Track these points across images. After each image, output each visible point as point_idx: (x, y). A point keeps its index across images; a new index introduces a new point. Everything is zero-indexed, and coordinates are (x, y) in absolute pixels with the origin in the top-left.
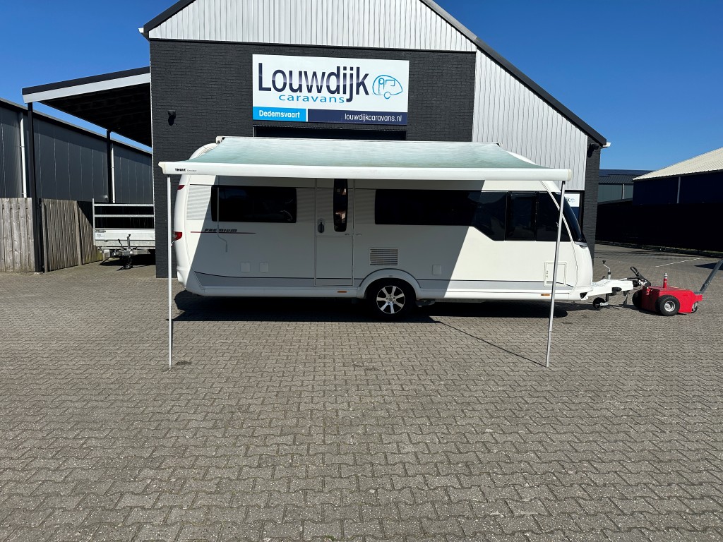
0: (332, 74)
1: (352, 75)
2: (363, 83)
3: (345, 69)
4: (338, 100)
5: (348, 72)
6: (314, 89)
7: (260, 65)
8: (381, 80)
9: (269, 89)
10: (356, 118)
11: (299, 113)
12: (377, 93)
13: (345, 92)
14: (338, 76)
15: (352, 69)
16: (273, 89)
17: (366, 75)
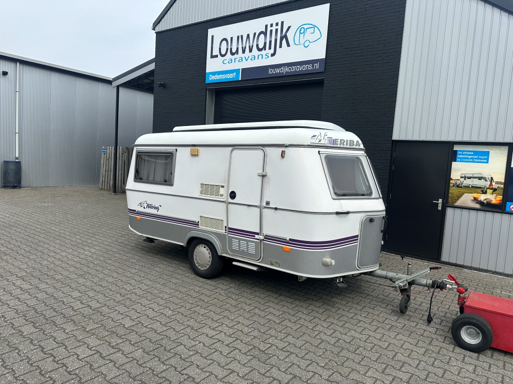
0: (261, 33)
1: (277, 30)
2: (286, 37)
3: (272, 25)
4: (264, 56)
5: (274, 28)
6: (247, 50)
7: (213, 37)
8: (302, 30)
9: (216, 56)
10: (278, 71)
11: (235, 74)
12: (297, 42)
13: (270, 48)
14: (265, 33)
15: (277, 24)
16: (219, 56)
17: (289, 27)
